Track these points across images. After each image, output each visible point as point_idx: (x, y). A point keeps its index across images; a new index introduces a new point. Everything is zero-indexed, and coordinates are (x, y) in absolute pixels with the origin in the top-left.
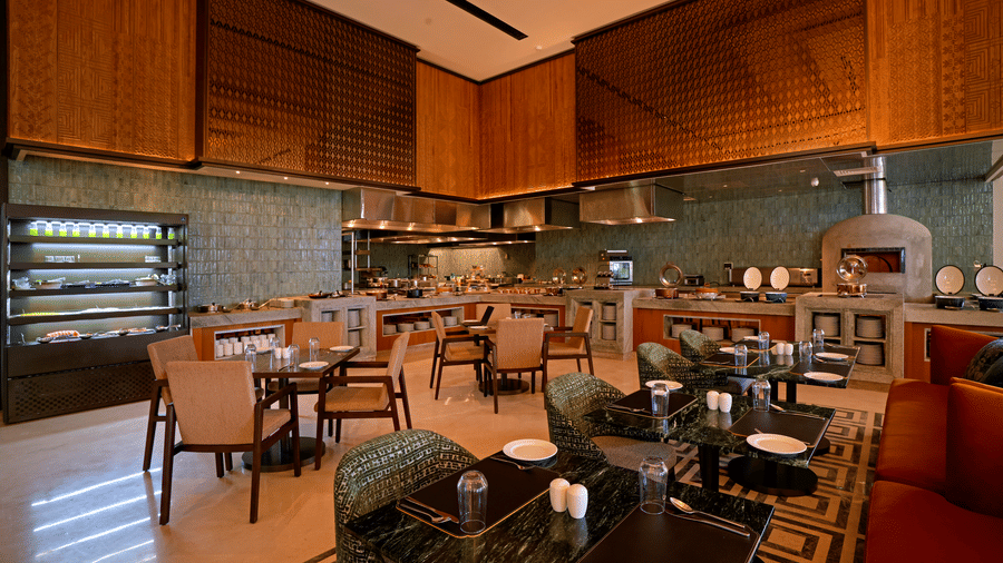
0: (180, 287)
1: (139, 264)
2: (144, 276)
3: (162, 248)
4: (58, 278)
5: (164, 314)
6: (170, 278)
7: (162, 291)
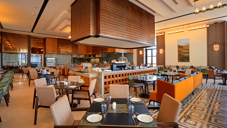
0: (57, 63)
1: (54, 61)
2: (54, 62)
3: (55, 60)
4: (49, 62)
5: (56, 65)
6: (56, 62)
7: (55, 63)
